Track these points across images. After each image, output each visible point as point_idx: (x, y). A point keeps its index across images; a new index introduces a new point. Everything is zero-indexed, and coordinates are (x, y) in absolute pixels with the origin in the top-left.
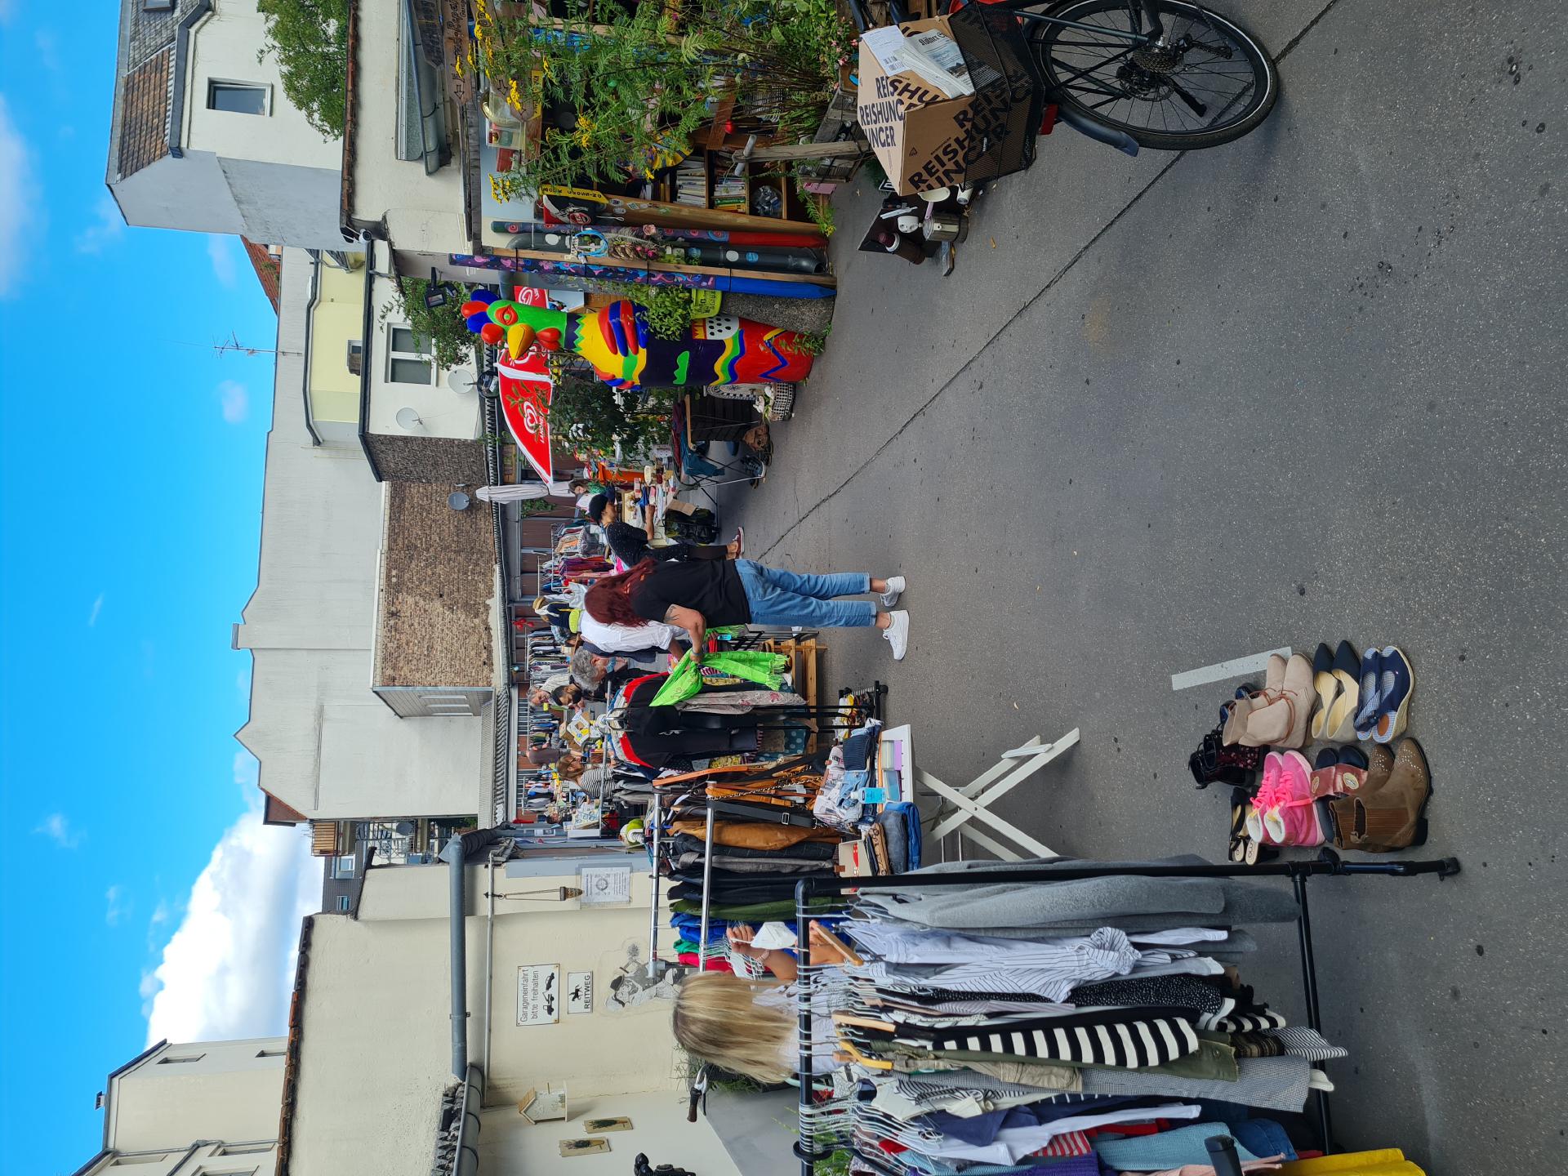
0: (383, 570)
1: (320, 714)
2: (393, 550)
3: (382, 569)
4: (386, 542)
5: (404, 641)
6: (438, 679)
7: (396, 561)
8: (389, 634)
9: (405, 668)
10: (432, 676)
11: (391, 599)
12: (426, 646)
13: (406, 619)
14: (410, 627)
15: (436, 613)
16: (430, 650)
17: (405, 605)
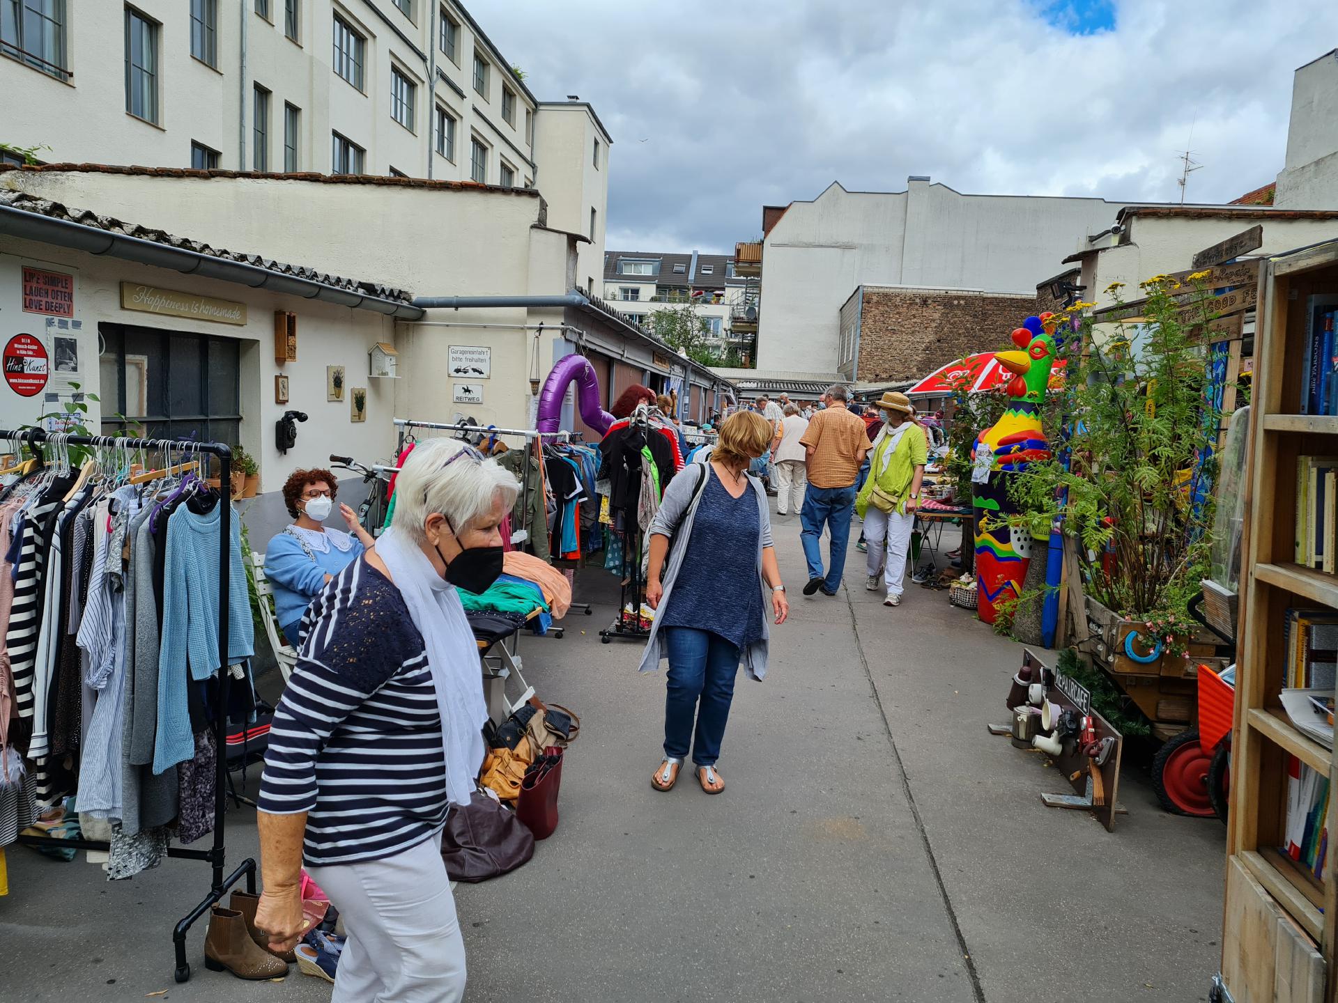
0: (965, 293)
1: (847, 247)
2: (983, 301)
4: (990, 295)
5: (900, 310)
6: (866, 337)
7: (973, 304)
8: (907, 298)
9: (877, 311)
10: (869, 333)
11: (939, 299)
12: (895, 328)
13: (920, 312)
14: (913, 315)
15: (924, 336)
16: (892, 331)
17: (933, 311)
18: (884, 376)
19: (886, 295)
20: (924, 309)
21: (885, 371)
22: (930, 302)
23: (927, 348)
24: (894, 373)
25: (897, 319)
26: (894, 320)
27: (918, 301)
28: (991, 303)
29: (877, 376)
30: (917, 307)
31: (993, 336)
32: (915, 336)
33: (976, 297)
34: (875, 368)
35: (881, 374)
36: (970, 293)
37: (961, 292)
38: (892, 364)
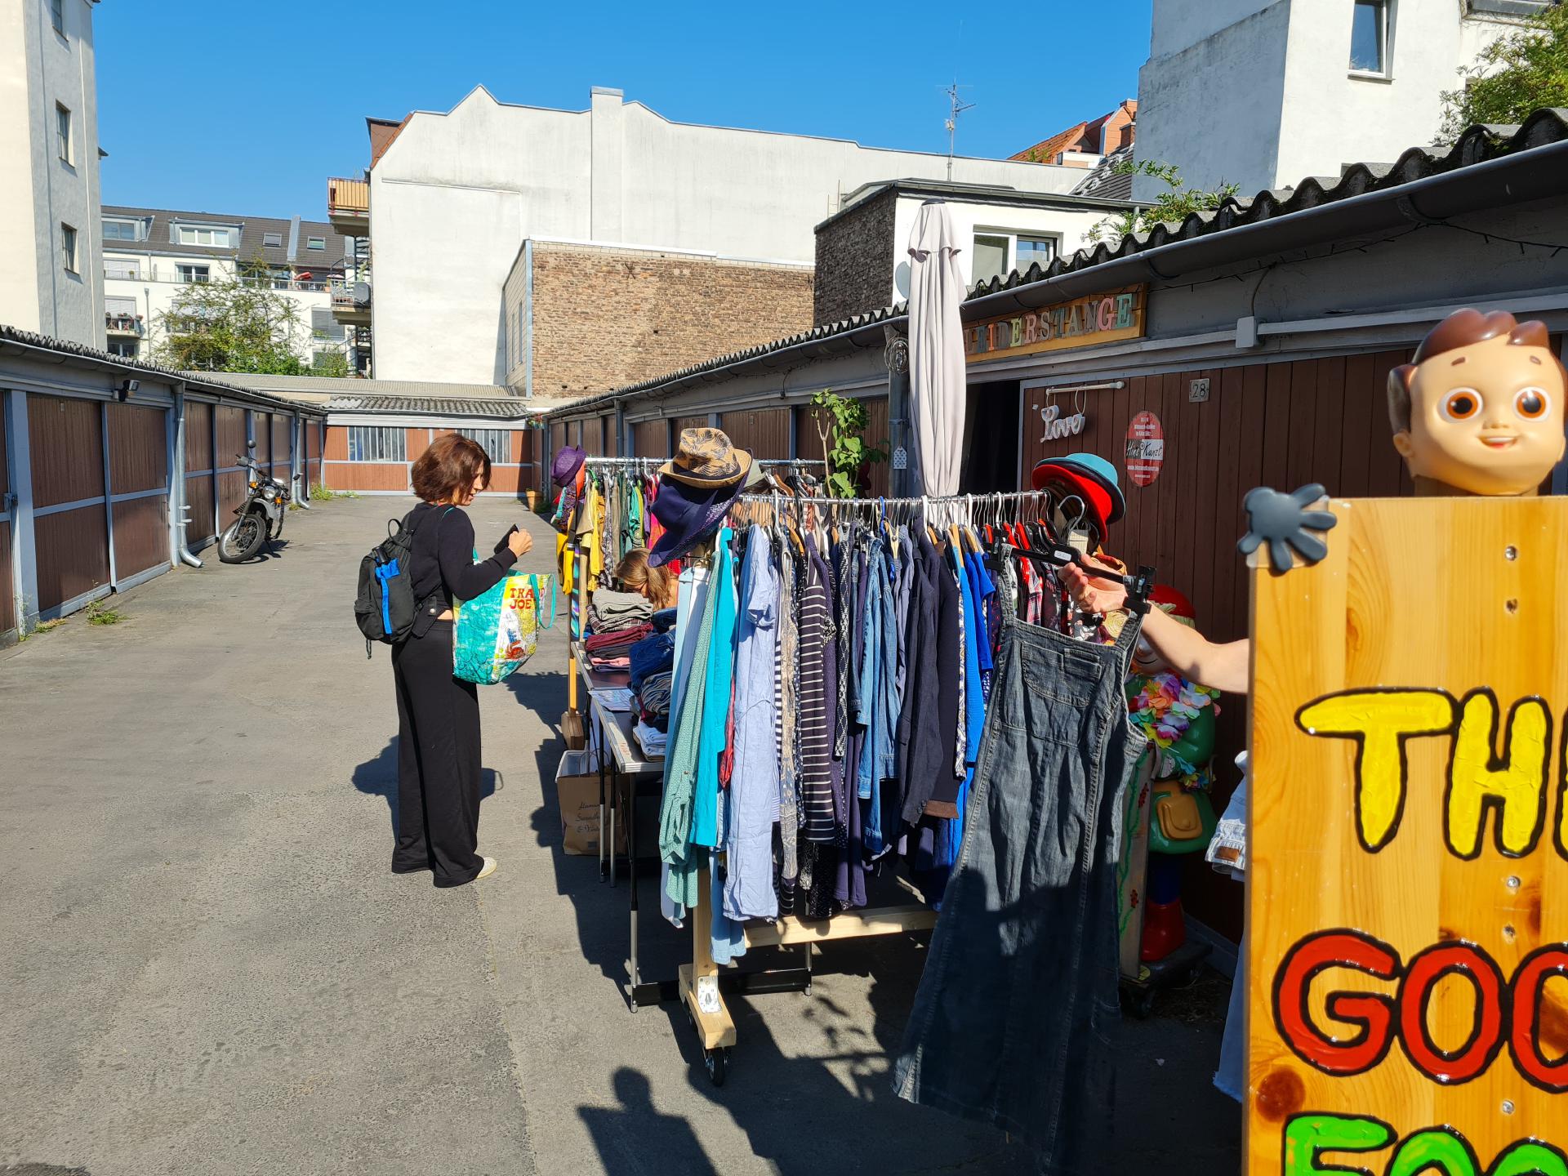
0: (690, 258)
1: (506, 188)
2: (717, 271)
3: (692, 257)
4: (726, 263)
5: (594, 282)
6: (542, 325)
7: (702, 274)
8: (603, 263)
9: (557, 282)
10: (547, 318)
11: (651, 267)
12: (588, 310)
13: (625, 285)
14: (614, 290)
15: (633, 324)
16: (583, 315)
17: (643, 285)
18: (575, 387)
19: (569, 257)
20: (631, 281)
21: (577, 379)
22: (637, 270)
23: (639, 344)
24: (591, 383)
25: (590, 296)
26: (585, 297)
27: (620, 267)
28: (728, 275)
29: (564, 386)
30: (619, 277)
31: (734, 326)
32: (619, 324)
33: (706, 264)
34: (560, 375)
35: (570, 384)
36: (697, 258)
37: (684, 256)
38: (586, 368)
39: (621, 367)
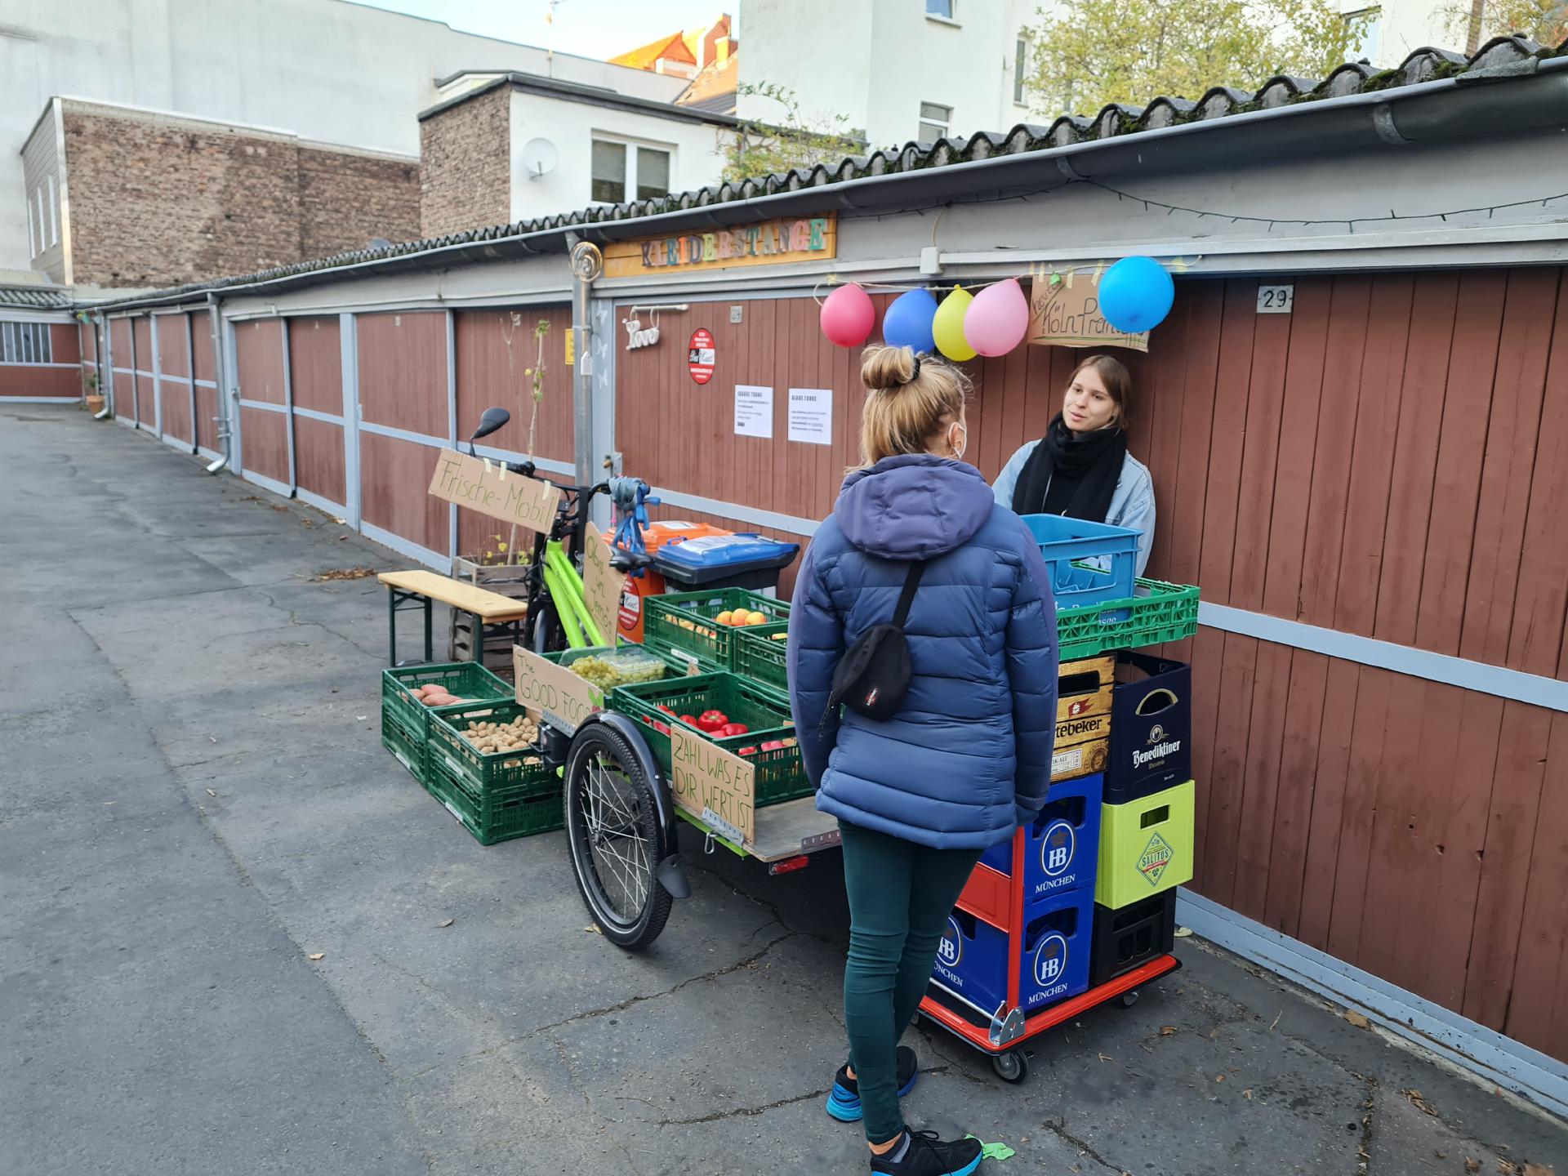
0: (264, 137)
2: (298, 153)
3: (267, 135)
4: (309, 145)
5: (147, 154)
6: (82, 201)
7: (281, 155)
8: (156, 133)
9: (97, 153)
10: (87, 194)
11: (218, 141)
12: (140, 187)
13: (186, 161)
14: (173, 166)
15: (199, 207)
16: (134, 193)
17: (210, 162)
18: (130, 276)
19: (113, 123)
20: (193, 156)
21: (131, 267)
22: (201, 144)
23: (207, 230)
24: (150, 272)
25: (142, 171)
26: (135, 172)
27: (178, 139)
28: (313, 158)
29: (116, 275)
30: (179, 151)
31: (321, 217)
32: (182, 206)
33: (285, 144)
34: (110, 261)
35: (123, 272)
36: (274, 136)
37: (257, 133)
38: (142, 254)
39: (187, 255)
